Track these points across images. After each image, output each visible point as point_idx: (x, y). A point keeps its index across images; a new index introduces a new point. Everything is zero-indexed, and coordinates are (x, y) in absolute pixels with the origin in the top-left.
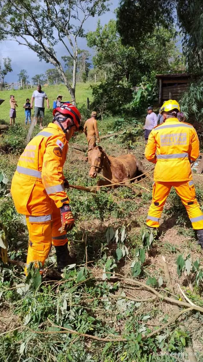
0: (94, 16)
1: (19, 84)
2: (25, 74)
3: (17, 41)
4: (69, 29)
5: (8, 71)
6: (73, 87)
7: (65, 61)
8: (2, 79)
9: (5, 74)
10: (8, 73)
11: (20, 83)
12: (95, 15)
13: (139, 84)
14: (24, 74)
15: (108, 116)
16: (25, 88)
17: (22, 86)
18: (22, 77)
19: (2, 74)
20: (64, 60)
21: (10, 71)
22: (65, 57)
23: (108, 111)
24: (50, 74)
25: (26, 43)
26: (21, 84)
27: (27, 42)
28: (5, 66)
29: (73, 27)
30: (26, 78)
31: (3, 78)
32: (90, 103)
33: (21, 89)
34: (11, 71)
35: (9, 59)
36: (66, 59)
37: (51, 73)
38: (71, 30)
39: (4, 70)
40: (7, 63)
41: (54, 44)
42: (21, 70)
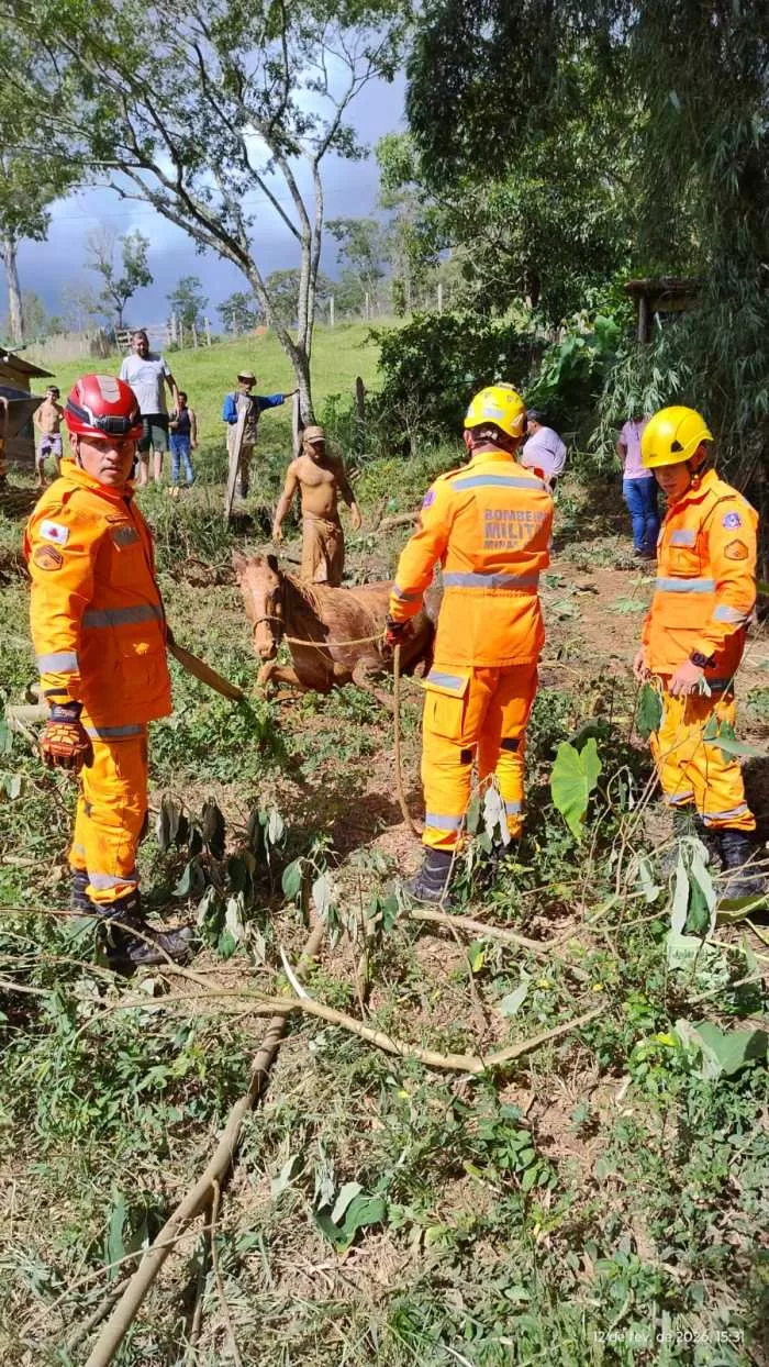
0: (391, 79)
1: (167, 331)
2: (196, 293)
3: (112, 186)
4: (301, 130)
5: (137, 283)
6: (297, 340)
7: (340, 236)
8: (117, 313)
9: (127, 294)
10: (138, 290)
11: (169, 326)
12: (396, 75)
13: (569, 317)
14: (191, 294)
15: (436, 441)
16: (189, 344)
17: (174, 337)
18: (181, 303)
19: (114, 295)
20: (334, 234)
21: (144, 285)
22: (337, 224)
23: (434, 425)
24: (280, 290)
25: (142, 194)
26: (174, 331)
27: (145, 189)
28: (128, 265)
29: (317, 124)
30: (196, 309)
31: (119, 310)
32: (369, 397)
33: (171, 351)
34: (149, 283)
35: (140, 239)
36: (343, 228)
37: (284, 286)
38: (308, 133)
39: (122, 282)
40: (134, 255)
41: (242, 188)
42: (178, 280)
